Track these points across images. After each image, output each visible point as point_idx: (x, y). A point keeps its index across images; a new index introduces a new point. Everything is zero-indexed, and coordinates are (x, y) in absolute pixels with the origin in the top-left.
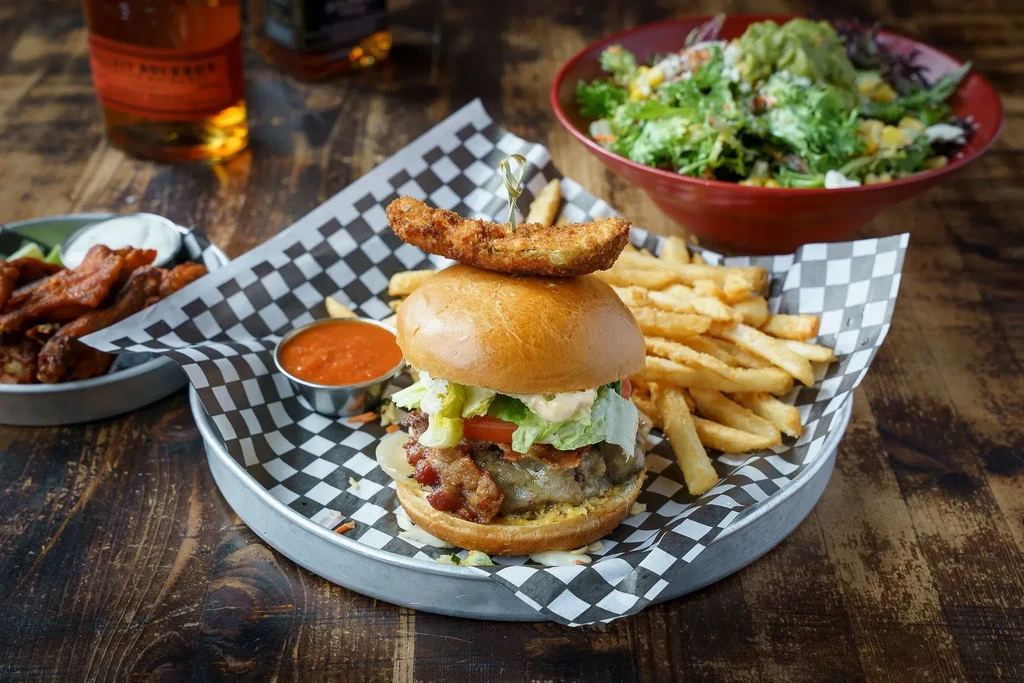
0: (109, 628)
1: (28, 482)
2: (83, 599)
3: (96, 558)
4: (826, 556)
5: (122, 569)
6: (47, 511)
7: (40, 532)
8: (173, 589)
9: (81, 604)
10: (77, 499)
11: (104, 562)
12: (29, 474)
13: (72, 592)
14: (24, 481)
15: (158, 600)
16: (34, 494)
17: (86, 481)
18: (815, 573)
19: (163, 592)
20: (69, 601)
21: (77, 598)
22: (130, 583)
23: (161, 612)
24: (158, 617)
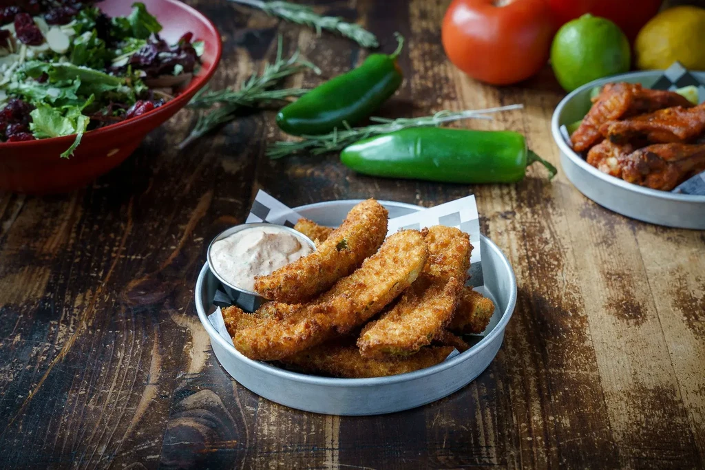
0: (84, 459)
1: (18, 338)
2: (63, 435)
3: (74, 401)
4: (681, 401)
5: (95, 410)
6: (33, 361)
7: (26, 380)
8: (137, 428)
9: (61, 440)
10: (58, 352)
11: (81, 404)
12: (20, 331)
13: (54, 429)
14: (14, 337)
15: (125, 436)
16: (22, 347)
17: (66, 337)
18: (671, 415)
19: (130, 429)
20: (52, 437)
21: (58, 434)
22: (102, 422)
23: (127, 446)
24: (125, 451)
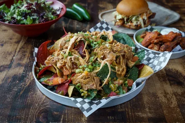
0: (33, 107)
1: (18, 81)
2: (28, 102)
3: (30, 95)
4: (158, 95)
5: (35, 97)
6: (21, 86)
7: (20, 90)
8: (44, 100)
9: (28, 103)
10: (26, 84)
11: (32, 95)
12: (18, 80)
13: (26, 100)
14: (17, 81)
15: (42, 102)
16: (19, 83)
17: (28, 81)
18: (156, 98)
19: (42, 101)
20: (26, 102)
21: (27, 102)
22: (37, 99)
23: (42, 104)
